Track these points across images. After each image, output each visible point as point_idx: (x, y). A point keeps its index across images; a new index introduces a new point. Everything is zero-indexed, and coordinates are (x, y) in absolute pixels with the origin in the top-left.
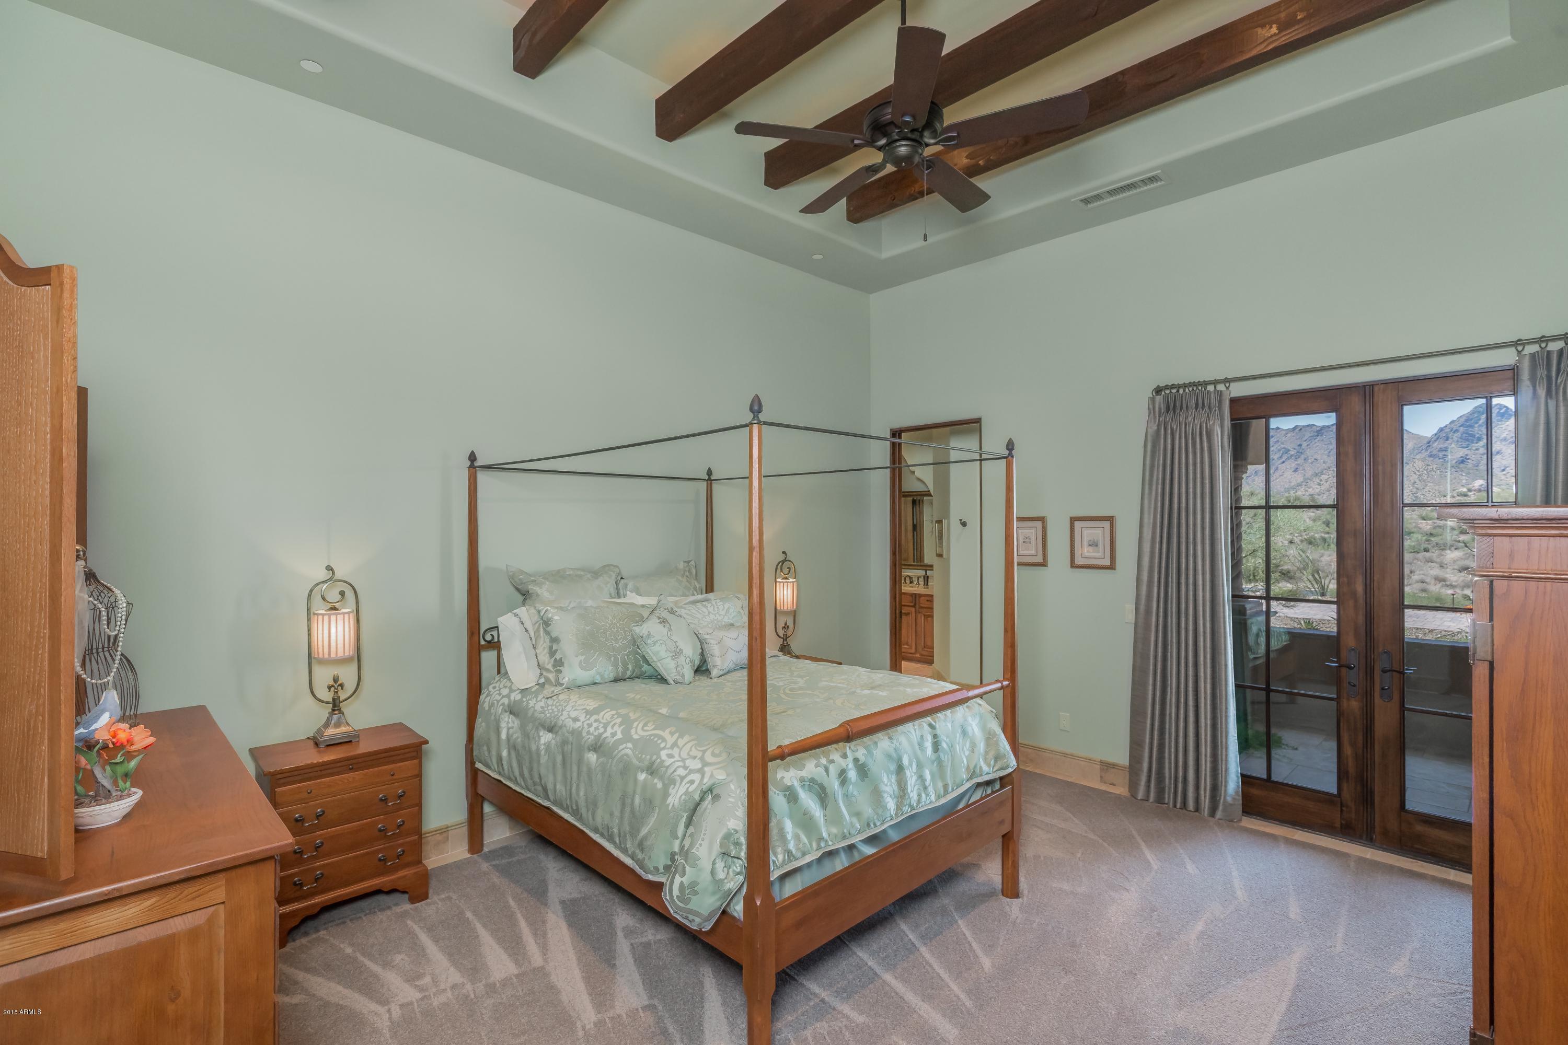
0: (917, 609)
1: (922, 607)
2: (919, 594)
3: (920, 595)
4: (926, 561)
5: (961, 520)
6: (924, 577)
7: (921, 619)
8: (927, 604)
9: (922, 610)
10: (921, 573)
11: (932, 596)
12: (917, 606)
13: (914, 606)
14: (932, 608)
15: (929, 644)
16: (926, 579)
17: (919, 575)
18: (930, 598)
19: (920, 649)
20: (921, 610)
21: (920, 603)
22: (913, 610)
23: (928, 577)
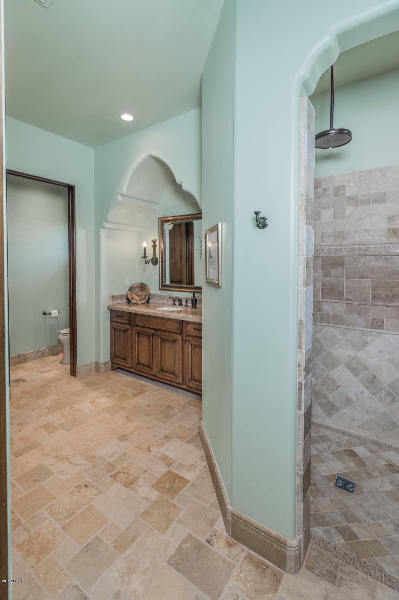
0: (184, 337)
1: (189, 336)
2: (186, 321)
3: (187, 323)
4: (196, 284)
5: (257, 213)
6: (192, 300)
7: (188, 348)
8: (196, 333)
9: (190, 338)
10: (189, 295)
11: (200, 324)
12: (184, 333)
13: (181, 334)
14: (201, 338)
15: (196, 375)
16: (194, 302)
17: (188, 297)
18: (199, 327)
19: (188, 381)
20: (188, 338)
21: (187, 331)
22: (179, 337)
23: (196, 300)
